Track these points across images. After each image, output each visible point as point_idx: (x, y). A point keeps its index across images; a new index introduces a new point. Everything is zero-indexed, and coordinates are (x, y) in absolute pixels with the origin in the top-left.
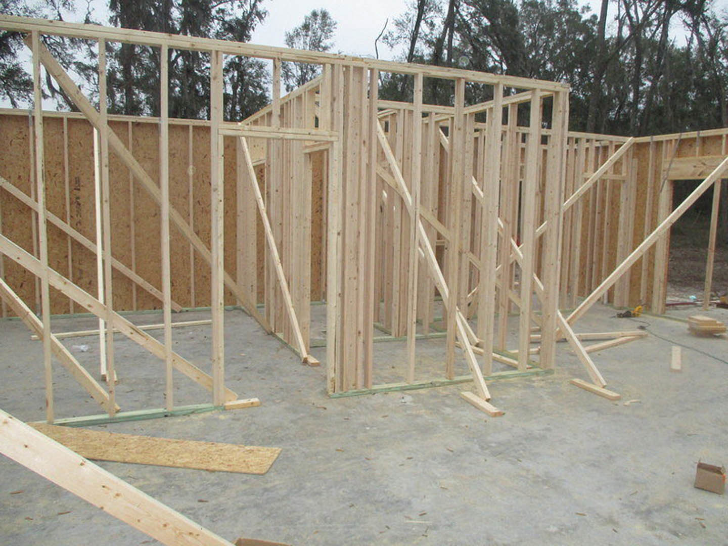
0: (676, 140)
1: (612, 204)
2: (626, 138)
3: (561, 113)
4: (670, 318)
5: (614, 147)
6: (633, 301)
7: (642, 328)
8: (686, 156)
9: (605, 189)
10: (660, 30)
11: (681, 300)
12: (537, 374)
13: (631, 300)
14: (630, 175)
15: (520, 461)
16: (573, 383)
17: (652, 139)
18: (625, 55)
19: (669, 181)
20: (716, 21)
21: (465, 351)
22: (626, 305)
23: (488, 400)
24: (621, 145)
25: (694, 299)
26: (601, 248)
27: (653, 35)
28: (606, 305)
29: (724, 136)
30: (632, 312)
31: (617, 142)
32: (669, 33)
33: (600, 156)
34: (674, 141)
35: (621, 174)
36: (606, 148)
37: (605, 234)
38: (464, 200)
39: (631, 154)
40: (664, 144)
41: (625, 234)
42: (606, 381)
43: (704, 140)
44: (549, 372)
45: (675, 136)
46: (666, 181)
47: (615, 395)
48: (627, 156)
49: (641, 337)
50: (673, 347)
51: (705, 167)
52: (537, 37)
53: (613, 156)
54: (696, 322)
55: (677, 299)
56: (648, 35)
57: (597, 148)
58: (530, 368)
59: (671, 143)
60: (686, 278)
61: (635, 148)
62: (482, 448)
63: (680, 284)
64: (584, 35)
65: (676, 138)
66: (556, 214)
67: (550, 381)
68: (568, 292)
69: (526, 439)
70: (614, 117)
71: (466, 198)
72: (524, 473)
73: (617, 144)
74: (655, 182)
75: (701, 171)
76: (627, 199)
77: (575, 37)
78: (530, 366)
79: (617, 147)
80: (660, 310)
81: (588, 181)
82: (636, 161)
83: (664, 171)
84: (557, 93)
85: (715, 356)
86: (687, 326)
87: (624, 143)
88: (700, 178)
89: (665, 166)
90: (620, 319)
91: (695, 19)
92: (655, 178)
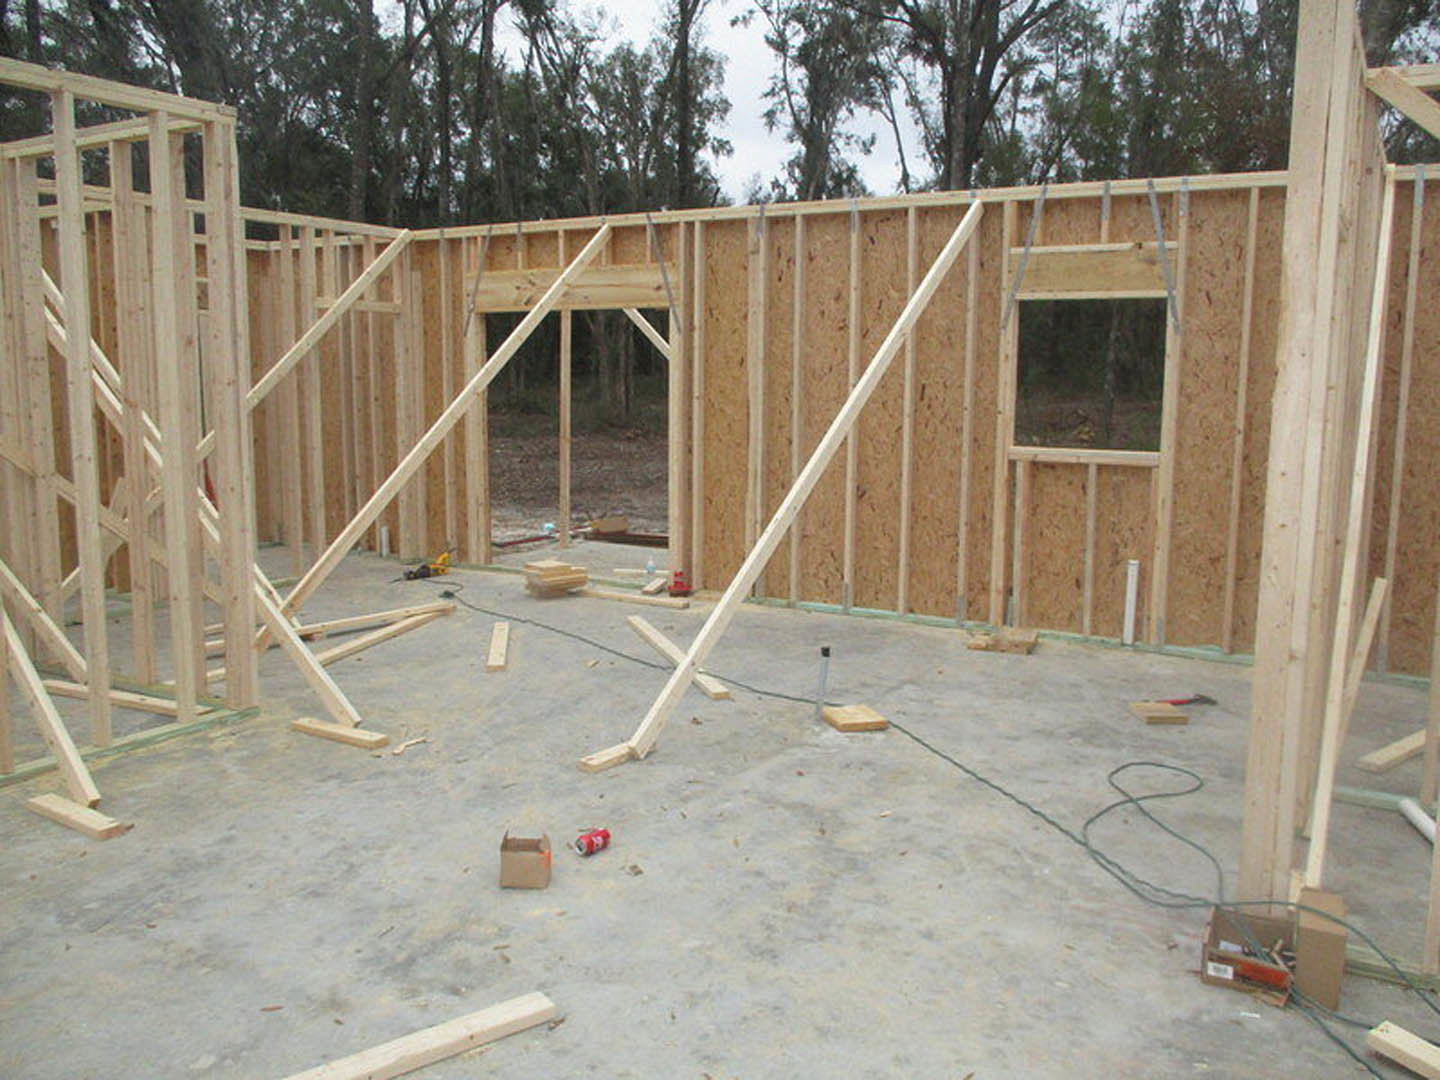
0: (484, 237)
1: (382, 359)
2: (397, 230)
3: (221, 169)
4: (499, 570)
5: (373, 248)
6: (435, 545)
7: (448, 595)
8: (501, 269)
9: (367, 331)
10: (479, 33)
11: (530, 533)
12: (222, 722)
13: (431, 543)
14: (408, 302)
15: (154, 927)
16: (297, 729)
17: (442, 233)
18: (422, 73)
19: (477, 314)
20: (575, 30)
21: (32, 704)
22: (422, 554)
23: (94, 805)
24: (387, 245)
25: (552, 530)
26: (368, 447)
27: (468, 41)
28: (388, 558)
29: (561, 233)
30: (432, 567)
31: (377, 237)
32: (495, 41)
33: (350, 265)
34: (479, 239)
35: (392, 300)
36: (359, 248)
37: (373, 419)
38: (27, 359)
39: (407, 262)
40: (464, 245)
41: (409, 417)
42: (360, 714)
43: (530, 237)
44: (248, 713)
45: (480, 230)
46: (473, 315)
47: (377, 736)
48: (401, 265)
49: (444, 612)
50: (497, 624)
51: (534, 289)
52: (245, 15)
53: (374, 265)
54: (536, 572)
55: (522, 531)
56: (459, 40)
57: (344, 248)
58: (207, 712)
59: (476, 243)
60: (542, 490)
61: (414, 249)
62: (64, 919)
63: (532, 502)
64: (341, 24)
65: (483, 233)
66: (229, 384)
67: (249, 732)
68: (306, 540)
69: (174, 874)
70: (411, 191)
71: (32, 353)
72: (158, 952)
73: (381, 241)
74: (455, 317)
75: (528, 295)
76: (407, 350)
77: (324, 26)
78: (208, 709)
79: (380, 248)
80: (482, 557)
81: (325, 316)
82: (417, 275)
83: (468, 295)
84: (209, 124)
85: (567, 630)
86: (523, 580)
87: (393, 239)
88: (523, 308)
89: (468, 286)
90: (409, 582)
91: (533, 20)
92: (454, 309)
